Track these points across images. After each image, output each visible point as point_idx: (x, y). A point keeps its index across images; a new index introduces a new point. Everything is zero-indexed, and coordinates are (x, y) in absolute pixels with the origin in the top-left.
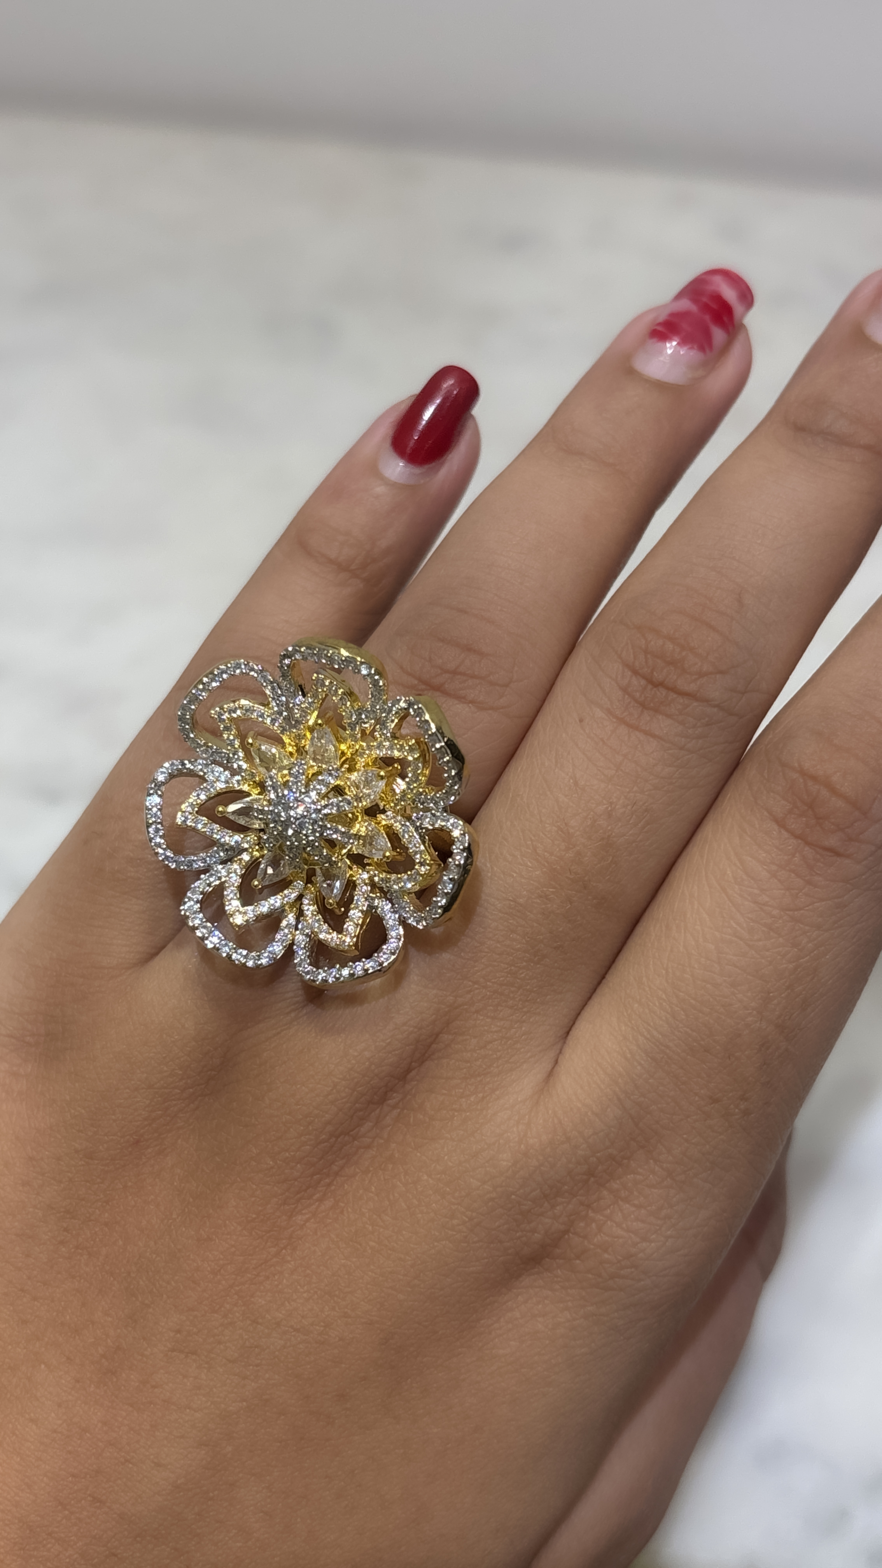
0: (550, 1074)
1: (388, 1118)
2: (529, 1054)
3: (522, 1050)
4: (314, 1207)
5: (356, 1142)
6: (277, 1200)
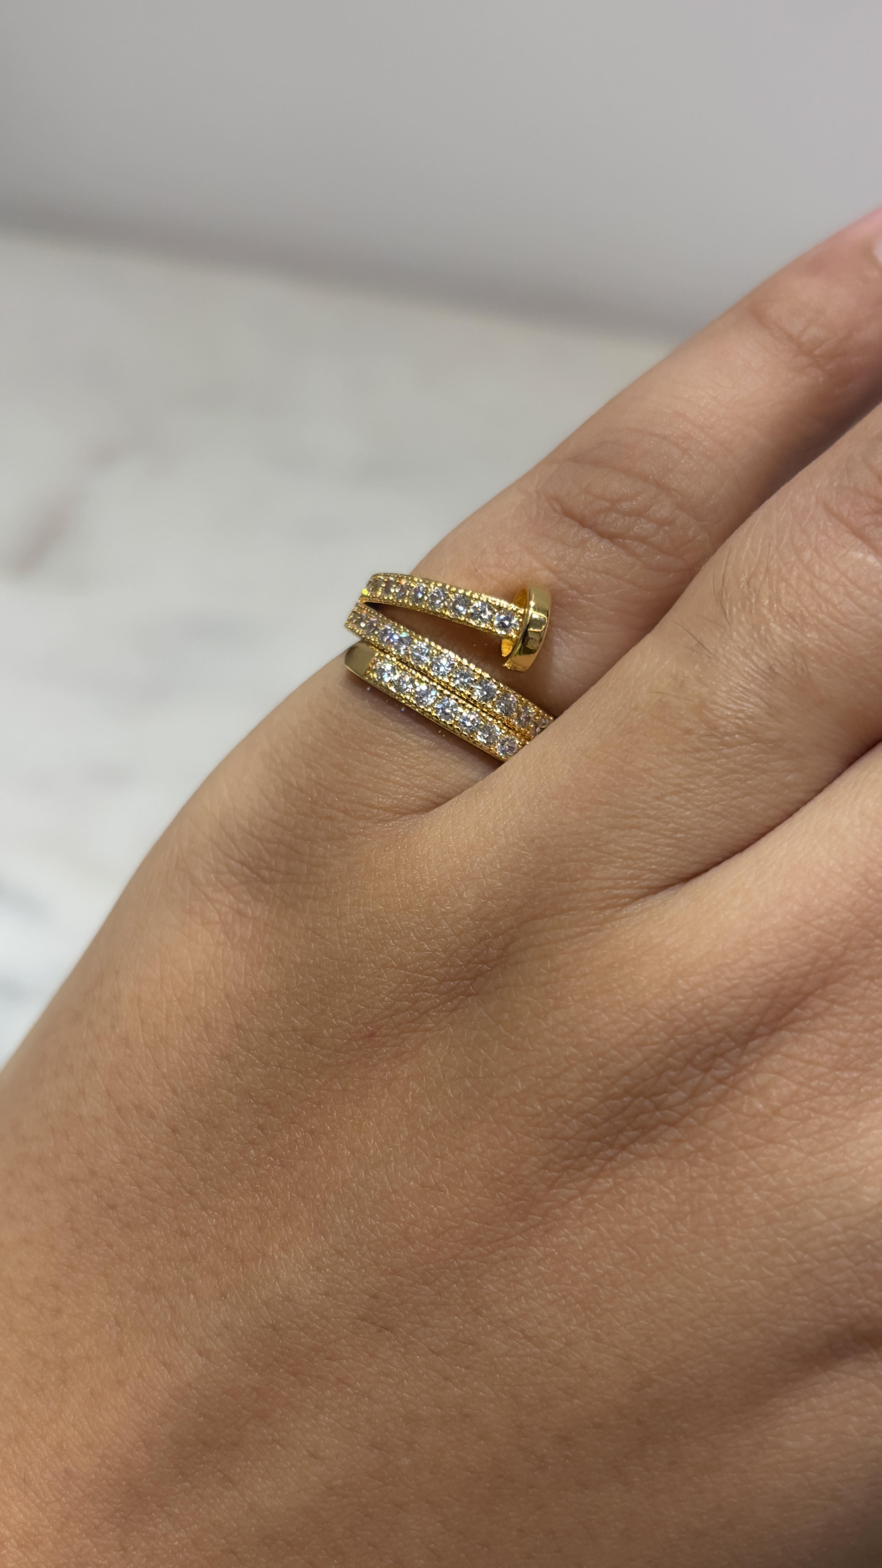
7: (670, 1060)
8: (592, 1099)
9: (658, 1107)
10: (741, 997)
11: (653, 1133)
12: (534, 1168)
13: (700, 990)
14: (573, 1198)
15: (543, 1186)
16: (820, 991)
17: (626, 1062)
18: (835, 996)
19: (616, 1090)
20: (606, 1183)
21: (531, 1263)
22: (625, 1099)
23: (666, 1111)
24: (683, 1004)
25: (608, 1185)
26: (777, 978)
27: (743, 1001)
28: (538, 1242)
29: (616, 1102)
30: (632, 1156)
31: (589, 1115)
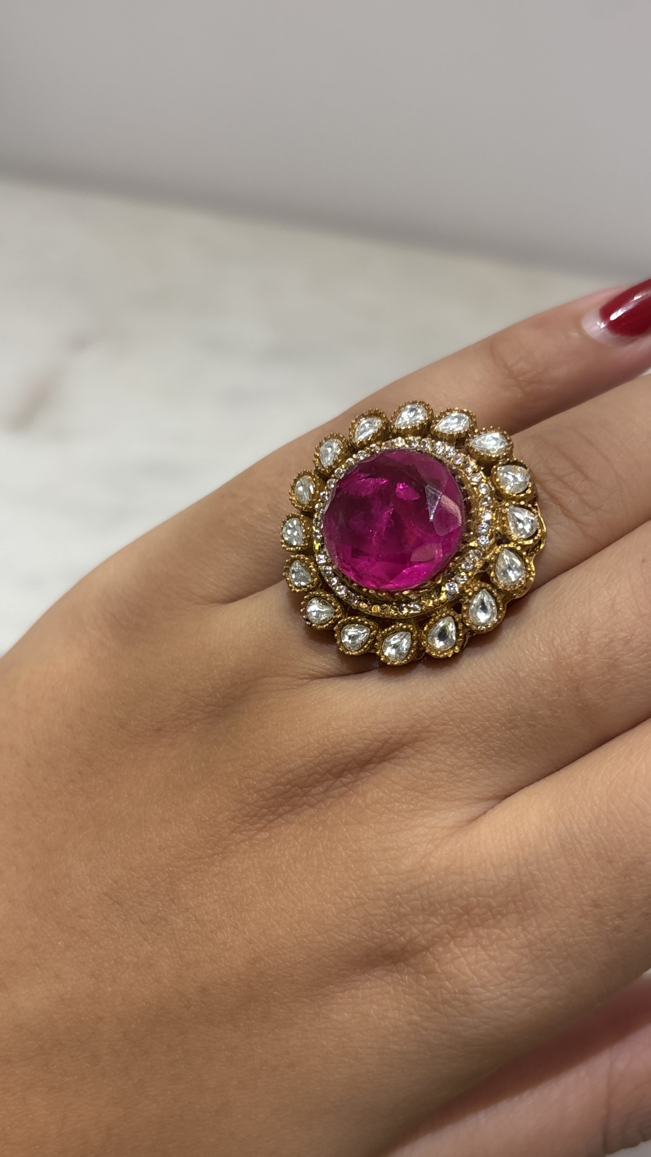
0: (475, 819)
1: (336, 791)
2: (465, 796)
3: (461, 789)
4: (252, 833)
5: (305, 798)
6: (228, 814)
7: (318, 768)
8: (268, 783)
9: (305, 795)
10: (365, 739)
11: (299, 810)
12: (225, 819)
13: (343, 730)
14: (244, 841)
15: (228, 830)
16: (412, 744)
17: (292, 764)
18: (419, 749)
19: (283, 780)
20: (264, 835)
21: (210, 876)
22: (287, 787)
23: (309, 798)
24: (331, 736)
25: (266, 836)
26: (389, 732)
27: (366, 742)
28: (217, 864)
29: (282, 787)
30: (283, 821)
31: (265, 792)
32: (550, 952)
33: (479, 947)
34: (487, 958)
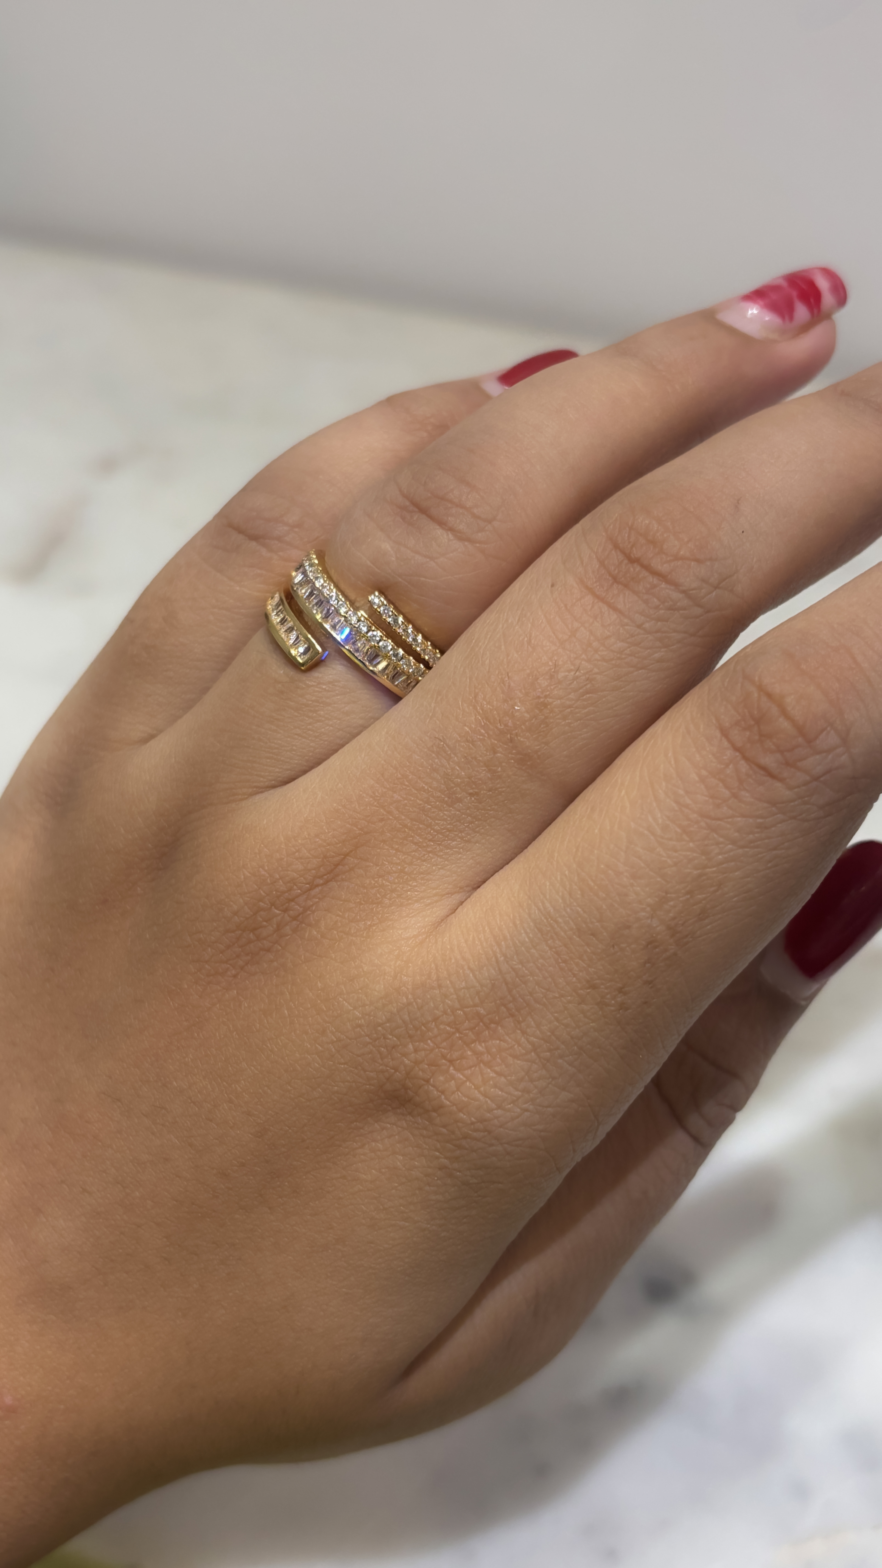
0: (442, 921)
2: (423, 894)
3: (417, 888)
32: (559, 1051)
33: (482, 1065)
34: (492, 1075)
